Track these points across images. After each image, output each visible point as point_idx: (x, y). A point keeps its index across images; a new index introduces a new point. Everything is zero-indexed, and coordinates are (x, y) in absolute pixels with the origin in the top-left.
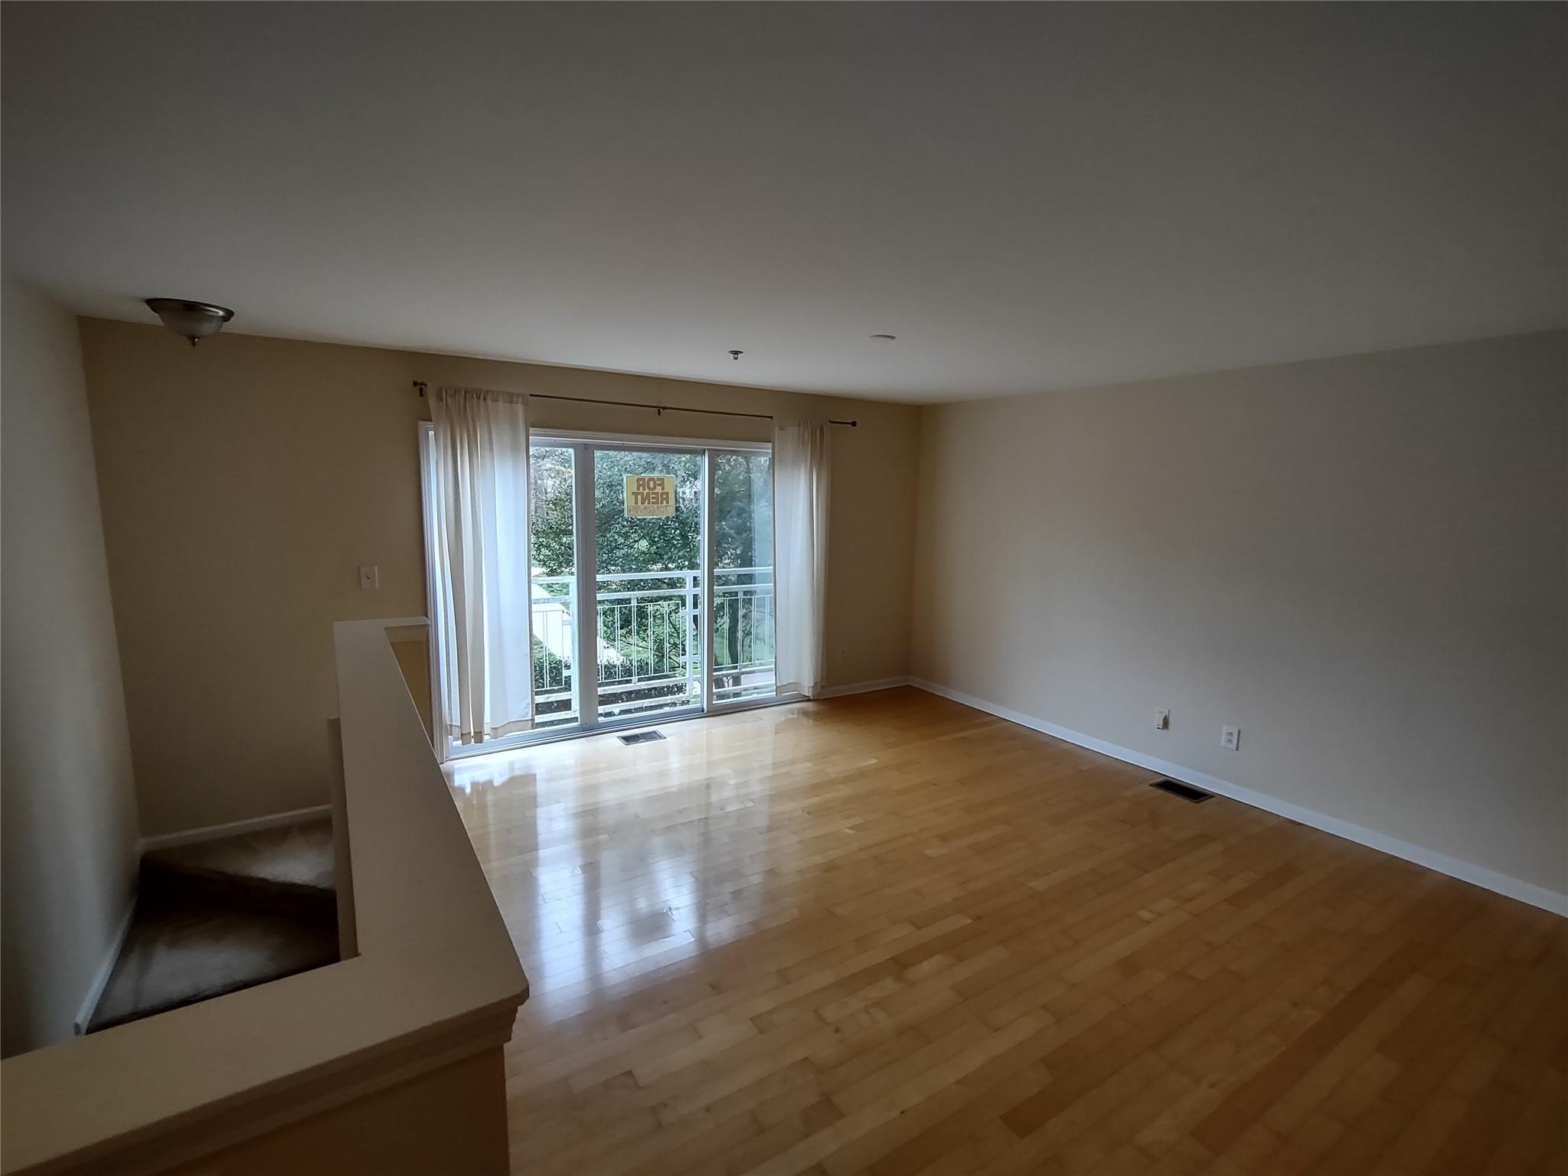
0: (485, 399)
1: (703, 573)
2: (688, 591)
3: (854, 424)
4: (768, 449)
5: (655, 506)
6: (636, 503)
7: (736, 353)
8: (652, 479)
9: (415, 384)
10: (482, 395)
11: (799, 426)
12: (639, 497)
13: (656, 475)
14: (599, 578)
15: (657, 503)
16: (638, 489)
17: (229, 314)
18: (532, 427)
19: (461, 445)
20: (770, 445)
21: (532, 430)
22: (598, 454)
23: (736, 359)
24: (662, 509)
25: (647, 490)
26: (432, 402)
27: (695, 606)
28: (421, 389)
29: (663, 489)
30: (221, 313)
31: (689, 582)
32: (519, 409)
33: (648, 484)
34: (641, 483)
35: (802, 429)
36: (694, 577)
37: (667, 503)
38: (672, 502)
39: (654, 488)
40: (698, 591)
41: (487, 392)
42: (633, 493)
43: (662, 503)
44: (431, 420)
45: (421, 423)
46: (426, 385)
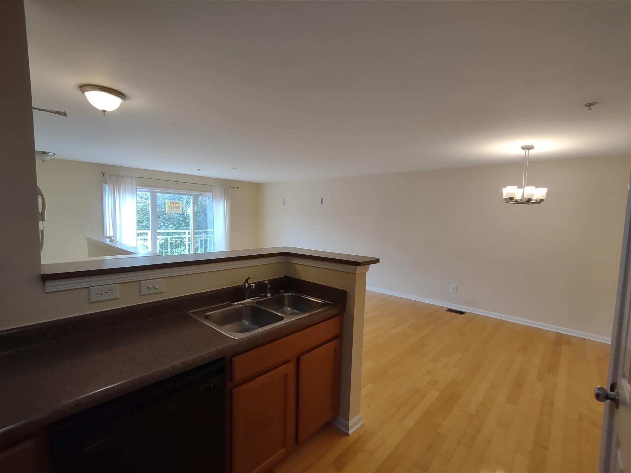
0: (123, 178)
1: (191, 231)
2: (187, 236)
3: (238, 188)
4: (211, 194)
5: (176, 210)
6: (170, 209)
7: (199, 169)
8: (175, 202)
9: (102, 173)
10: (123, 177)
11: (221, 188)
12: (171, 207)
13: (176, 201)
14: (158, 231)
15: (176, 209)
16: (170, 205)
17: (54, 154)
18: (138, 186)
19: (116, 190)
20: (212, 193)
21: (138, 187)
22: (158, 194)
23: (199, 171)
24: (178, 211)
25: (173, 205)
26: (108, 178)
27: (189, 241)
28: (104, 175)
29: (178, 205)
30: (53, 154)
31: (187, 233)
32: (134, 181)
33: (174, 203)
34: (171, 203)
35: (221, 189)
36: (189, 232)
37: (180, 209)
38: (181, 209)
39: (175, 205)
40: (189, 236)
41: (124, 176)
42: (169, 206)
43: (178, 209)
44: (107, 183)
45: (103, 184)
46: (106, 173)
